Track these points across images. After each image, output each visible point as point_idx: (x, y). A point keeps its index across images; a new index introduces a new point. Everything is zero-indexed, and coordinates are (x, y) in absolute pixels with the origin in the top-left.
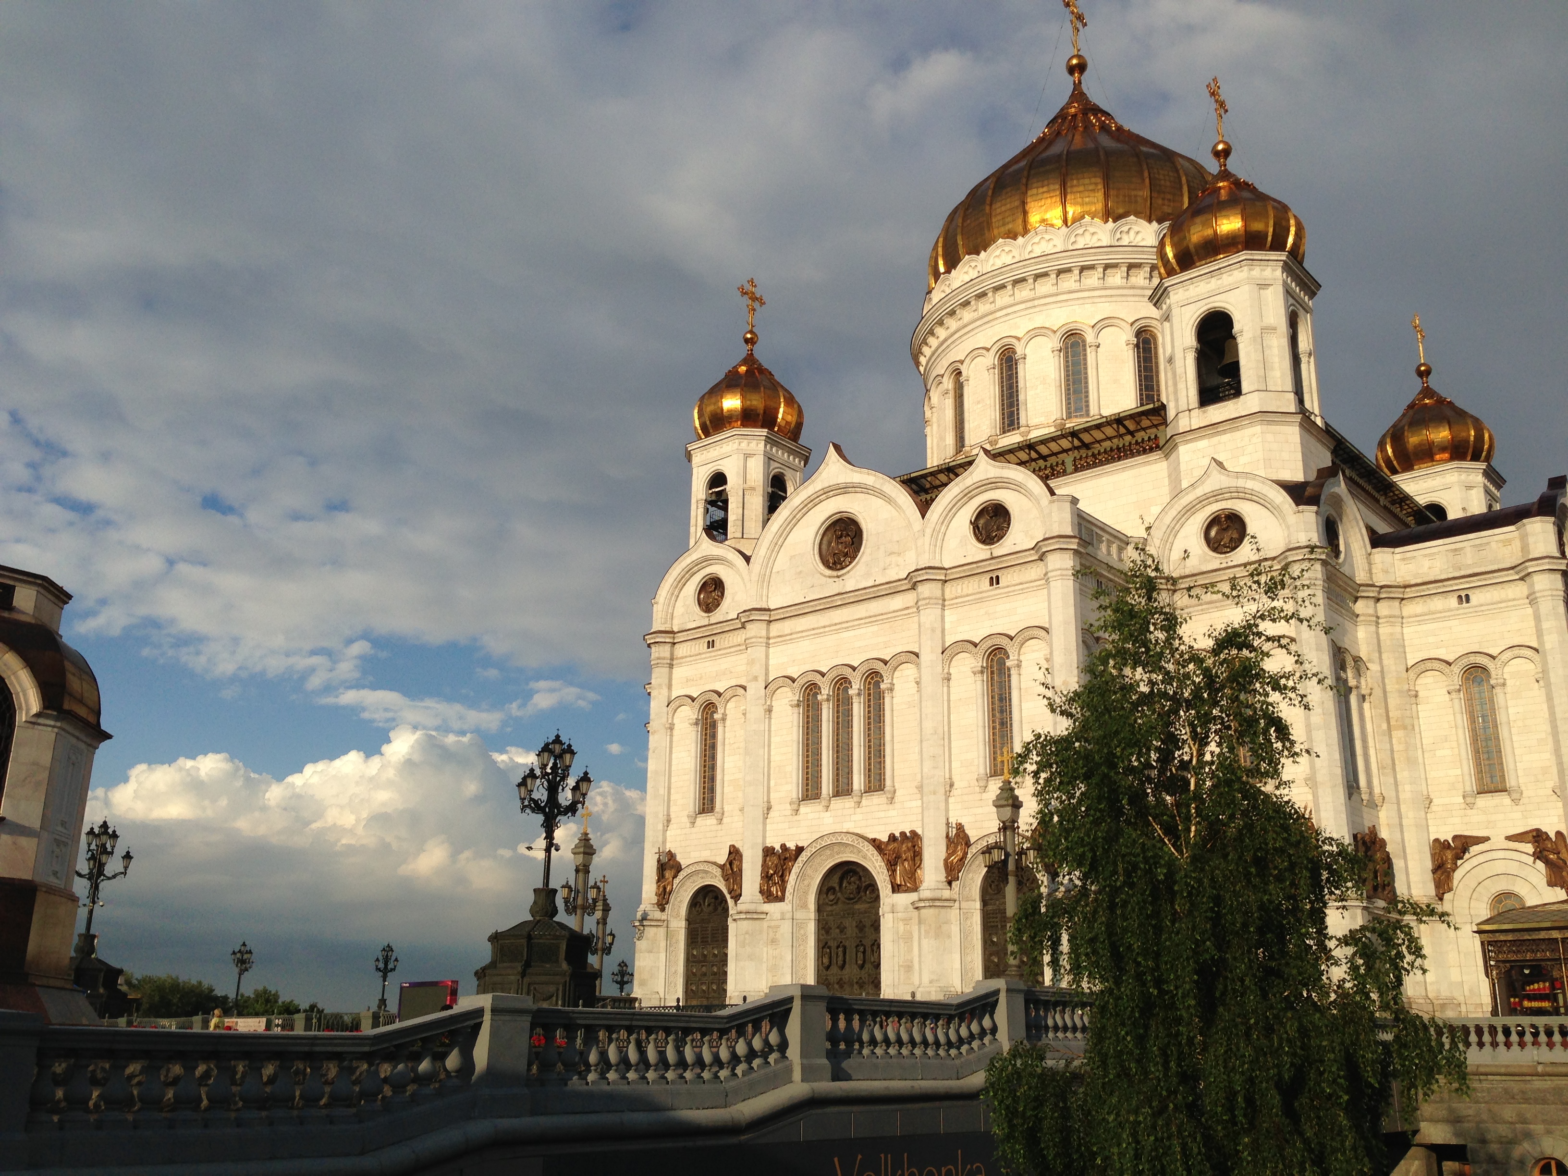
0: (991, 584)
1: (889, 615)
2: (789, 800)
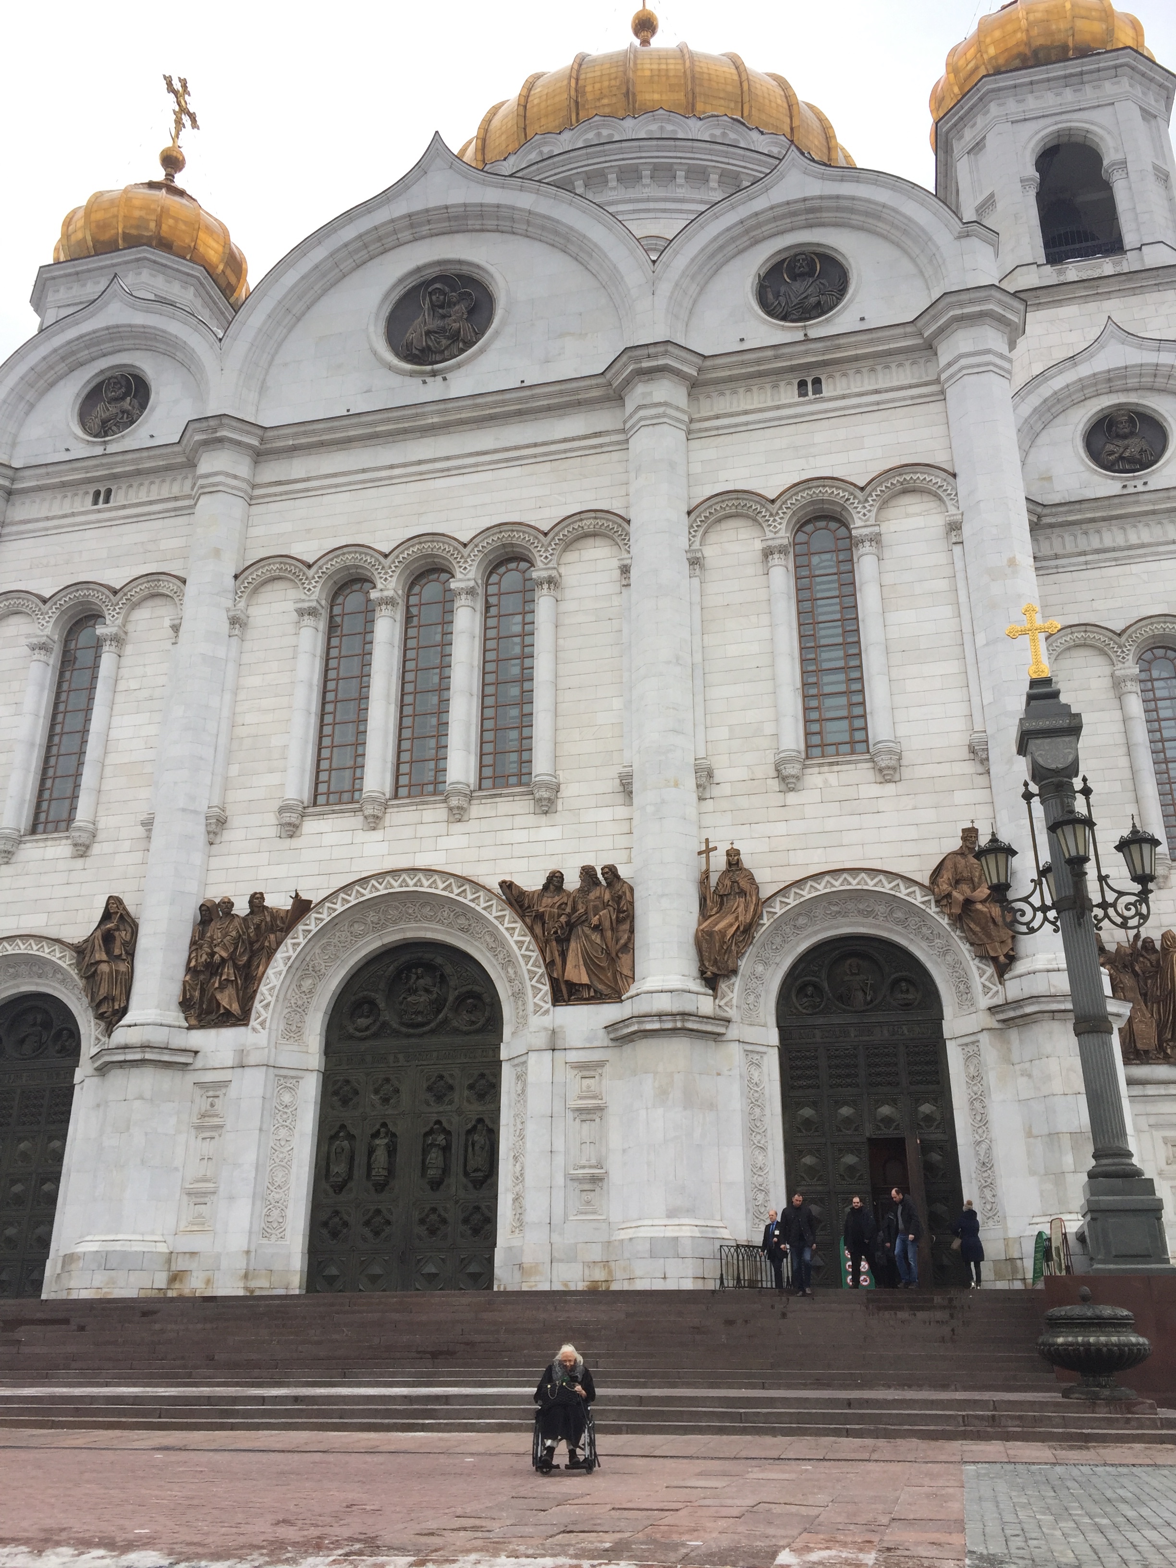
0: (802, 393)
1: (553, 448)
2: (277, 804)
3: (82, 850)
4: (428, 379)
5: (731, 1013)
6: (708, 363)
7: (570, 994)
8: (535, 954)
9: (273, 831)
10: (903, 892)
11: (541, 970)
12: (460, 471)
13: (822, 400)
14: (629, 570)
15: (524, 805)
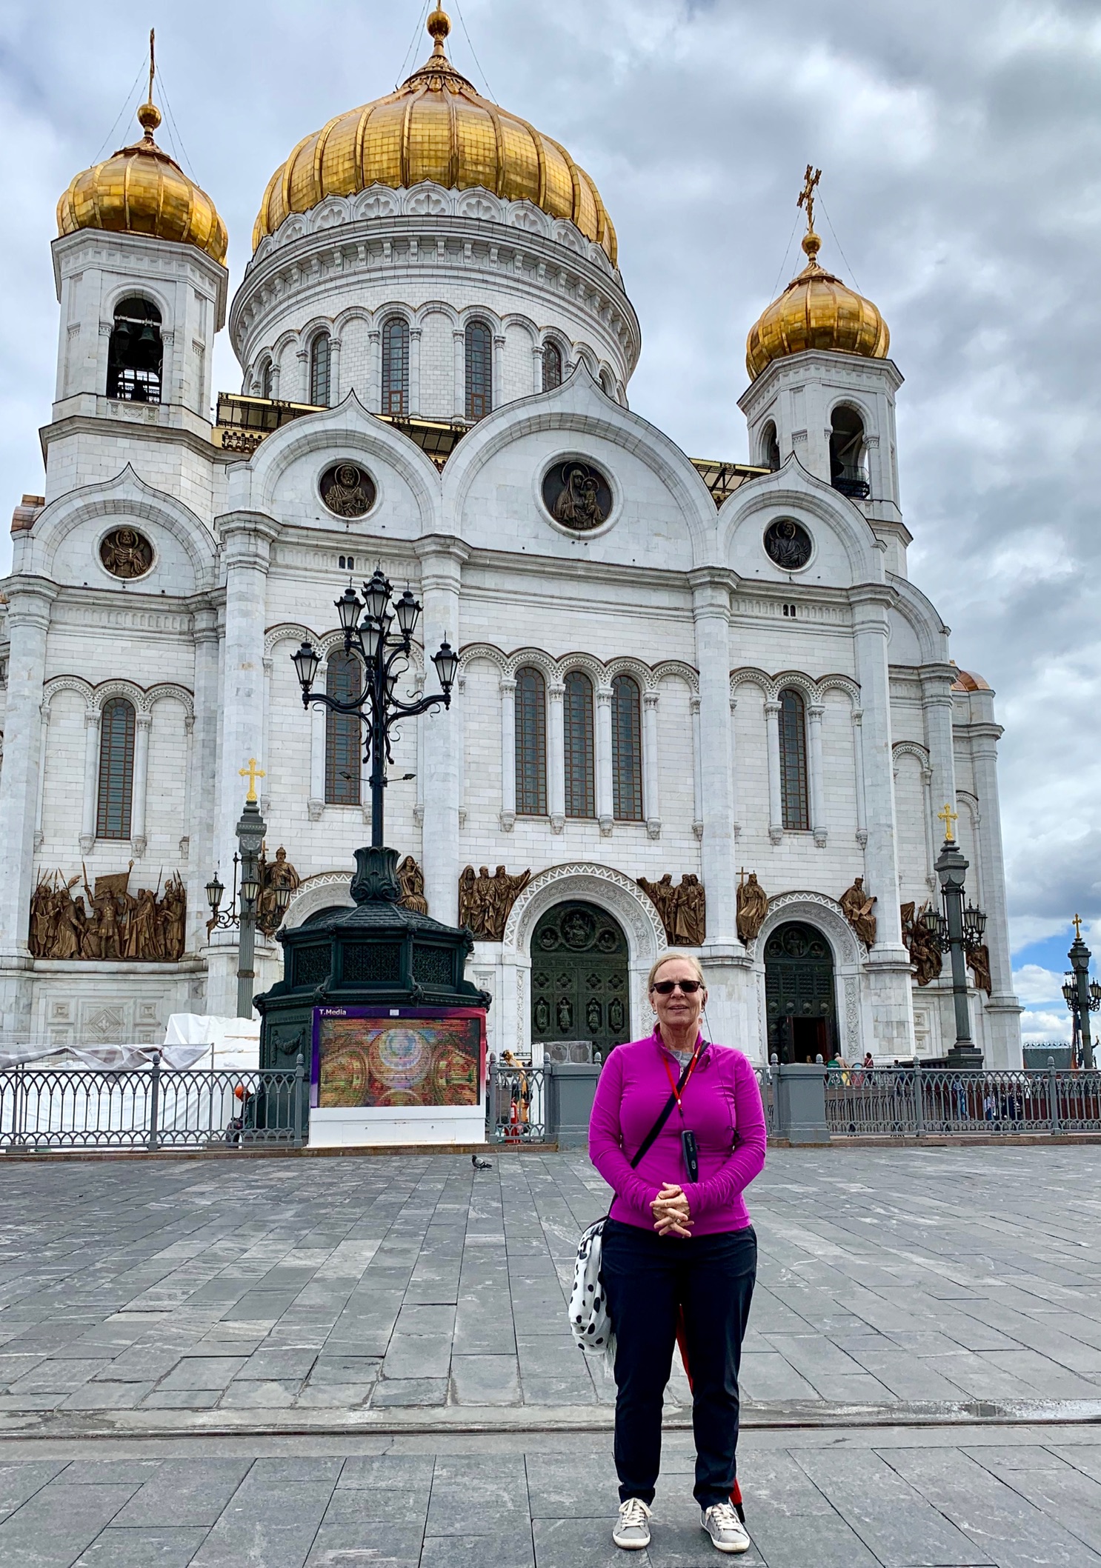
4: (576, 541)
5: (753, 957)
6: (743, 582)
7: (677, 940)
8: (658, 918)
9: (496, 827)
10: (830, 906)
11: (662, 926)
12: (596, 611)
13: (795, 621)
14: (697, 703)
15: (642, 832)
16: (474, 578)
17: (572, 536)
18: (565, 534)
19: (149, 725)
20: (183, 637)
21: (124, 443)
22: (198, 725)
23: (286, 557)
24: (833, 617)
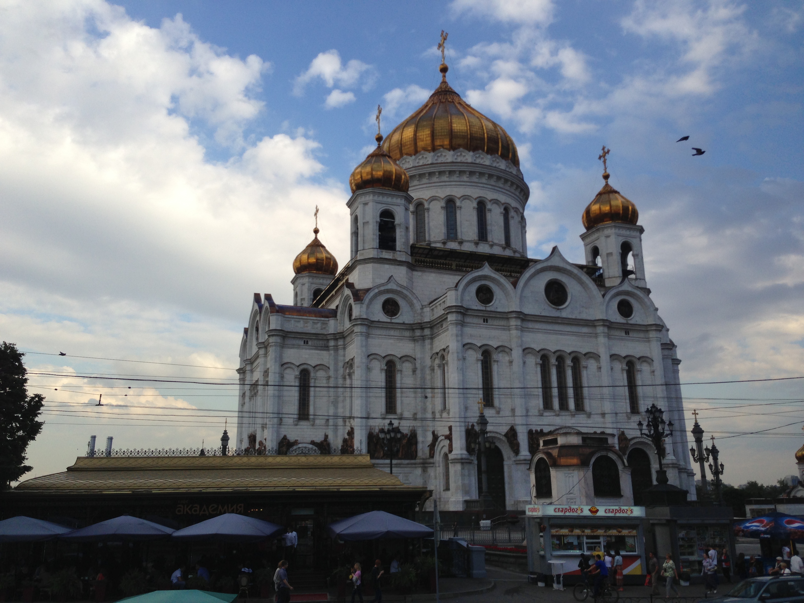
0: (626, 335)
1: (582, 334)
2: (538, 409)
3: (498, 412)
6: (612, 324)
9: (538, 414)
12: (564, 335)
13: (629, 337)
14: (600, 368)
15: (585, 416)
16: (526, 325)
17: (556, 309)
18: (554, 308)
19: (401, 371)
20: (411, 338)
21: (387, 266)
22: (418, 372)
23: (468, 320)
24: (642, 335)
